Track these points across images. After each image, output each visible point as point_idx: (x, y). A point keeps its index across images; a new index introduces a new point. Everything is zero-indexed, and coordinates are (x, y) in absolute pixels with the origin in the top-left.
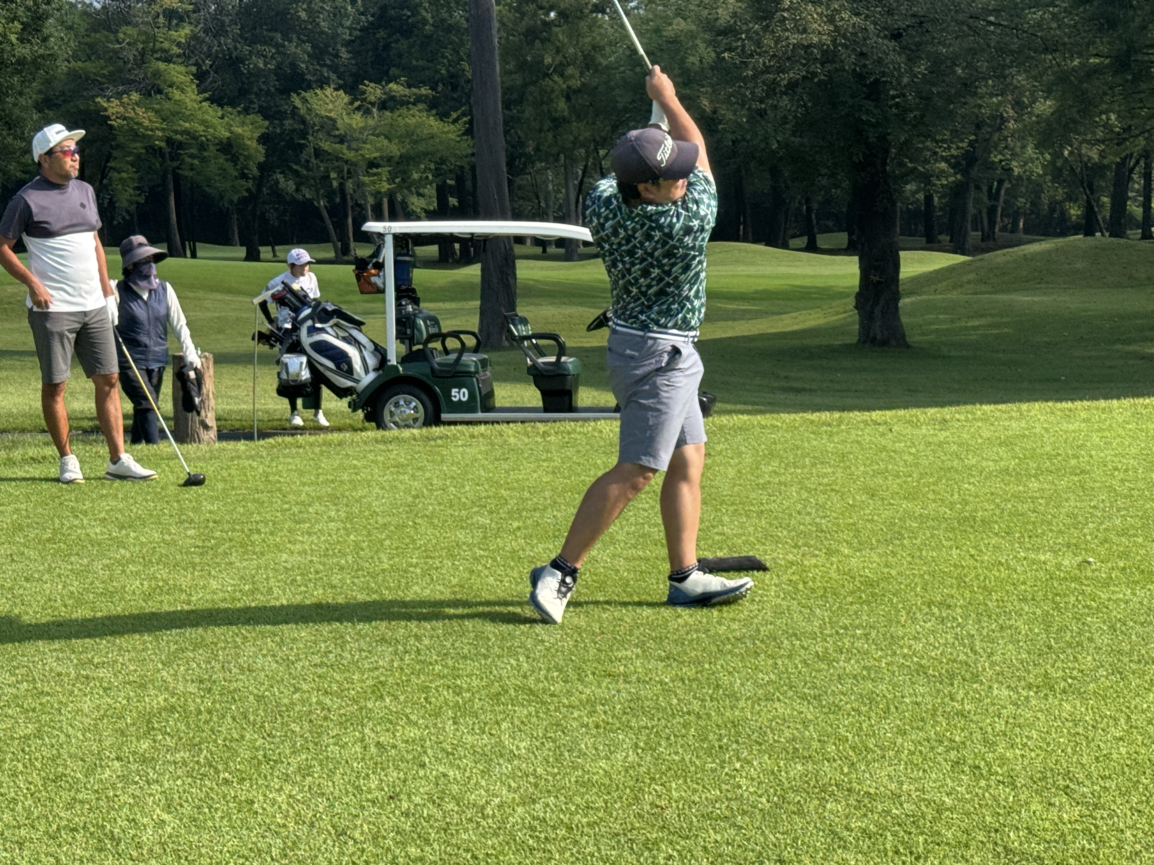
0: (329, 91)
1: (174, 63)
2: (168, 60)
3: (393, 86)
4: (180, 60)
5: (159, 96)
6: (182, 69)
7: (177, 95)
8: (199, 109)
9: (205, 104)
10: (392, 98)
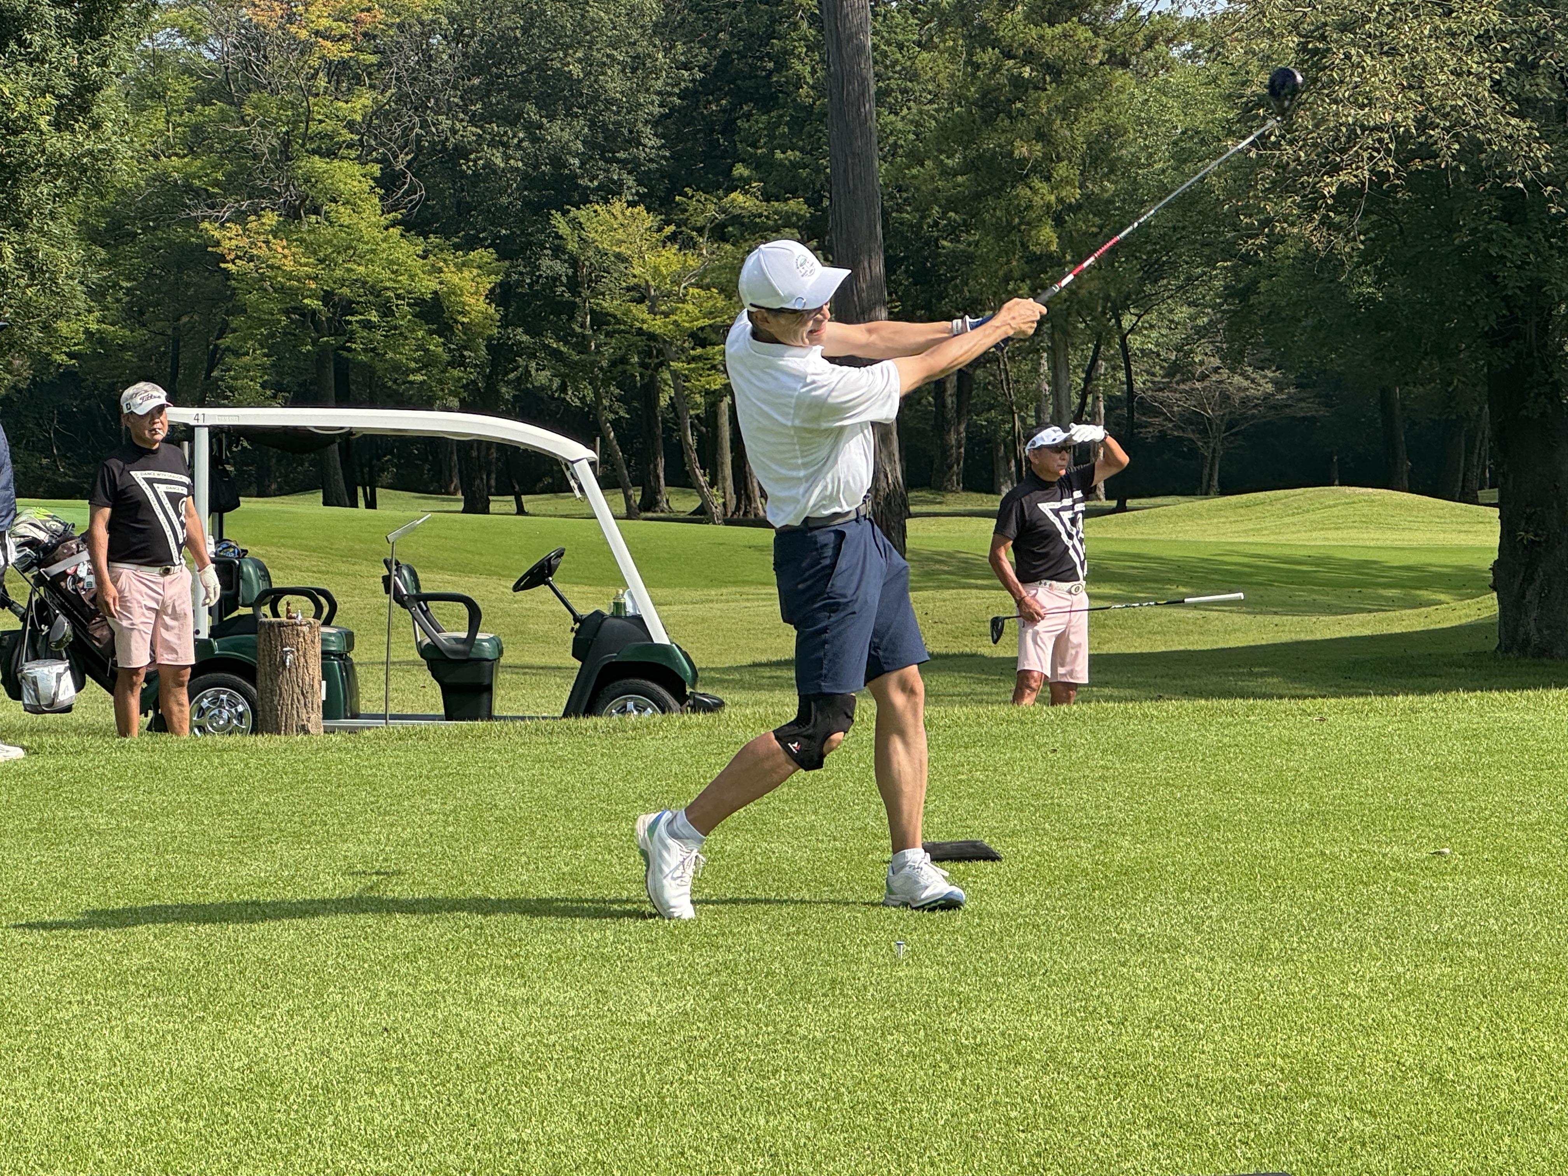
0: (618, 206)
1: (342, 158)
2: (330, 154)
3: (737, 197)
4: (353, 154)
5: (313, 218)
6: (356, 169)
7: (344, 214)
8: (384, 240)
9: (395, 231)
10: (736, 220)
